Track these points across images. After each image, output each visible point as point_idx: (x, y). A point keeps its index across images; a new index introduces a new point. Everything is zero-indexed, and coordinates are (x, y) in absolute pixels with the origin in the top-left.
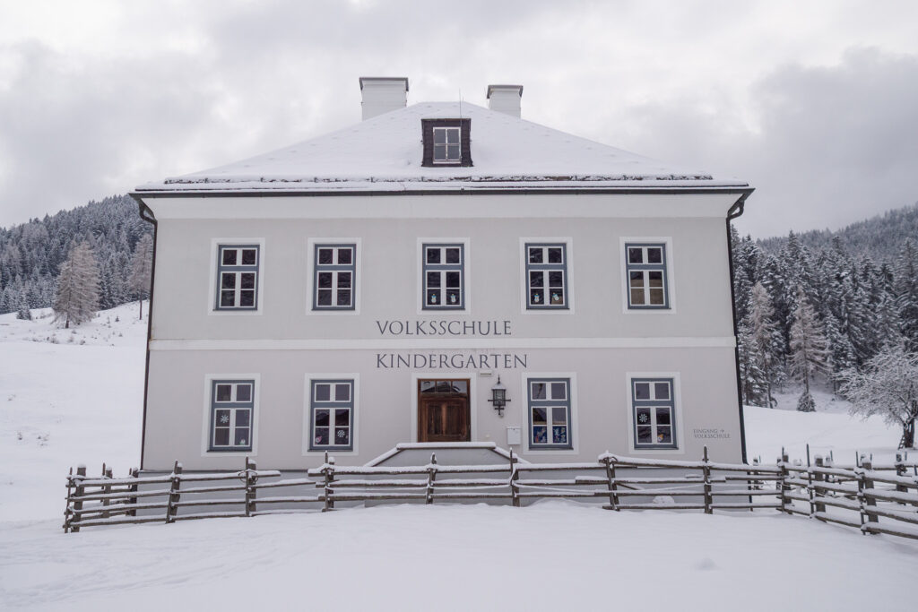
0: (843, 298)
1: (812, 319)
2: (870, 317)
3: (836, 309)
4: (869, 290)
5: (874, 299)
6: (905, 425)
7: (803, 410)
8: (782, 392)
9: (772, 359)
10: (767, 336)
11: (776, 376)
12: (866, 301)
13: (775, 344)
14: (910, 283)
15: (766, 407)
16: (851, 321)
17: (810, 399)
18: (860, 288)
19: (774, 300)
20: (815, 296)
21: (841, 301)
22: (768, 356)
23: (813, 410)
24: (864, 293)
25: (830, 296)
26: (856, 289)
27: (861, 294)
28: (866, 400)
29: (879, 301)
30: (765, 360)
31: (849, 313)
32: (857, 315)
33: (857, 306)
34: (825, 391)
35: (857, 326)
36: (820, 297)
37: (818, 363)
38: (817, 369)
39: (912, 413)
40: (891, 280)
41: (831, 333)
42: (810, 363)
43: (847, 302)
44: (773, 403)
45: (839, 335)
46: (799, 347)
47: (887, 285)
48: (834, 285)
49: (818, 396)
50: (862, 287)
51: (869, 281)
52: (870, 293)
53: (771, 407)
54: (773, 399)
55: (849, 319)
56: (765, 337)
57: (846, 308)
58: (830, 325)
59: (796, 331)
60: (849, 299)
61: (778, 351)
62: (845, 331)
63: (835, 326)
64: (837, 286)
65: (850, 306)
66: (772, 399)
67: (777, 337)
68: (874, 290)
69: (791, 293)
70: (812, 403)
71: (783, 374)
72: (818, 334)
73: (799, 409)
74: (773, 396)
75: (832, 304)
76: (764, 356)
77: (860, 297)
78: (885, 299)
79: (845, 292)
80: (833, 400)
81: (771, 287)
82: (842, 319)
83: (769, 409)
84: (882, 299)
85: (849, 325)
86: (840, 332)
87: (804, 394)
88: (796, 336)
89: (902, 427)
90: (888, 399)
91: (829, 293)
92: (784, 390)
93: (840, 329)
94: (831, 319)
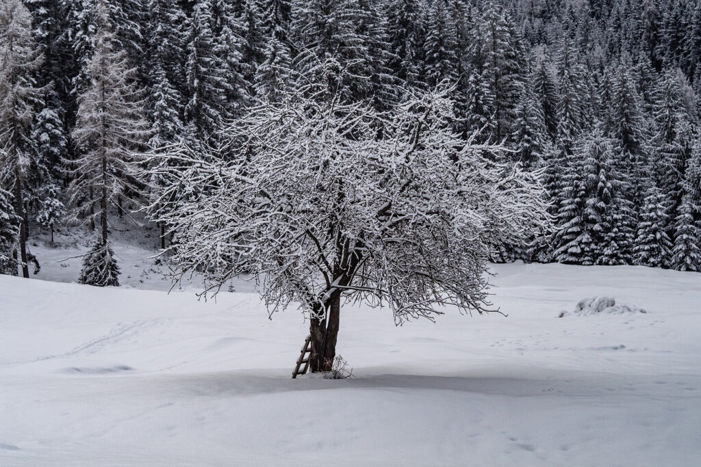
0: (191, 46)
1: (122, 80)
2: (242, 91)
3: (177, 69)
4: (243, 34)
5: (252, 55)
6: (316, 307)
7: (91, 283)
8: (52, 245)
9: (33, 167)
10: (25, 113)
11: (38, 207)
12: (237, 56)
13: (45, 137)
14: (321, 25)
15: (16, 274)
16: (205, 96)
17: (108, 258)
18: (225, 28)
19: (47, 40)
20: (136, 38)
21: (188, 52)
22: (23, 160)
23: (114, 283)
24: (233, 38)
25: (166, 41)
26: (218, 31)
27: (227, 39)
28: (217, 235)
29: (260, 58)
30: (17, 170)
31: (202, 79)
32: (218, 85)
33: (218, 64)
34: (142, 244)
35: (216, 108)
36: (146, 44)
37: (131, 180)
38: (126, 191)
39: (337, 272)
40: (286, 18)
41: (163, 118)
42: (115, 178)
43: (200, 54)
44: (31, 267)
45: (179, 123)
46: (93, 143)
47: (278, 28)
48: (174, 18)
49: (127, 255)
50: (231, 27)
51: (244, 15)
52: (245, 41)
53: (26, 275)
54: (32, 258)
55: (200, 90)
56: (20, 115)
57: (196, 68)
58: (162, 102)
59: (89, 108)
60: (203, 49)
61: (49, 154)
62: (190, 117)
63: (171, 104)
64: (180, 21)
65: (205, 64)
66: (28, 258)
67: (50, 121)
68: (253, 35)
69: (85, 27)
70: (113, 267)
71: (57, 203)
72: (133, 117)
73: (84, 280)
74: (31, 250)
75: (169, 59)
76: (14, 158)
77: (225, 46)
78: (274, 55)
79: (196, 33)
80: (158, 262)
81: (42, 11)
82: (186, 93)
83: (20, 279)
84: (267, 53)
85: (199, 106)
86: (181, 118)
87: (97, 247)
88: (87, 116)
89: (309, 313)
90: (277, 233)
91: (164, 34)
92: (58, 238)
93: (182, 110)
94: (164, 90)
